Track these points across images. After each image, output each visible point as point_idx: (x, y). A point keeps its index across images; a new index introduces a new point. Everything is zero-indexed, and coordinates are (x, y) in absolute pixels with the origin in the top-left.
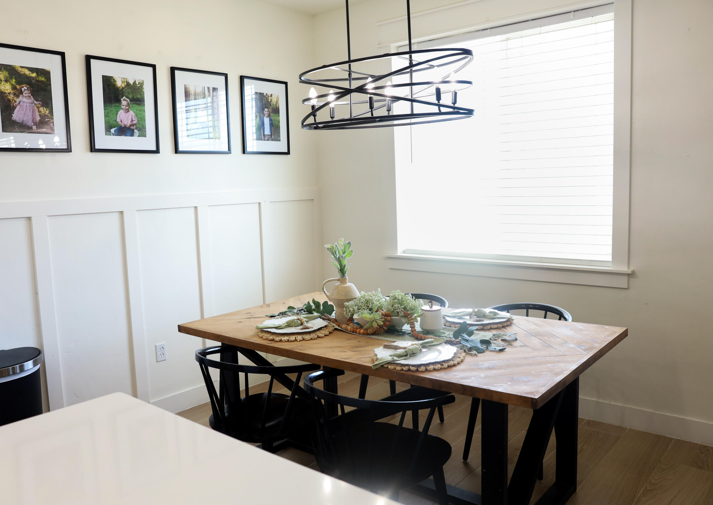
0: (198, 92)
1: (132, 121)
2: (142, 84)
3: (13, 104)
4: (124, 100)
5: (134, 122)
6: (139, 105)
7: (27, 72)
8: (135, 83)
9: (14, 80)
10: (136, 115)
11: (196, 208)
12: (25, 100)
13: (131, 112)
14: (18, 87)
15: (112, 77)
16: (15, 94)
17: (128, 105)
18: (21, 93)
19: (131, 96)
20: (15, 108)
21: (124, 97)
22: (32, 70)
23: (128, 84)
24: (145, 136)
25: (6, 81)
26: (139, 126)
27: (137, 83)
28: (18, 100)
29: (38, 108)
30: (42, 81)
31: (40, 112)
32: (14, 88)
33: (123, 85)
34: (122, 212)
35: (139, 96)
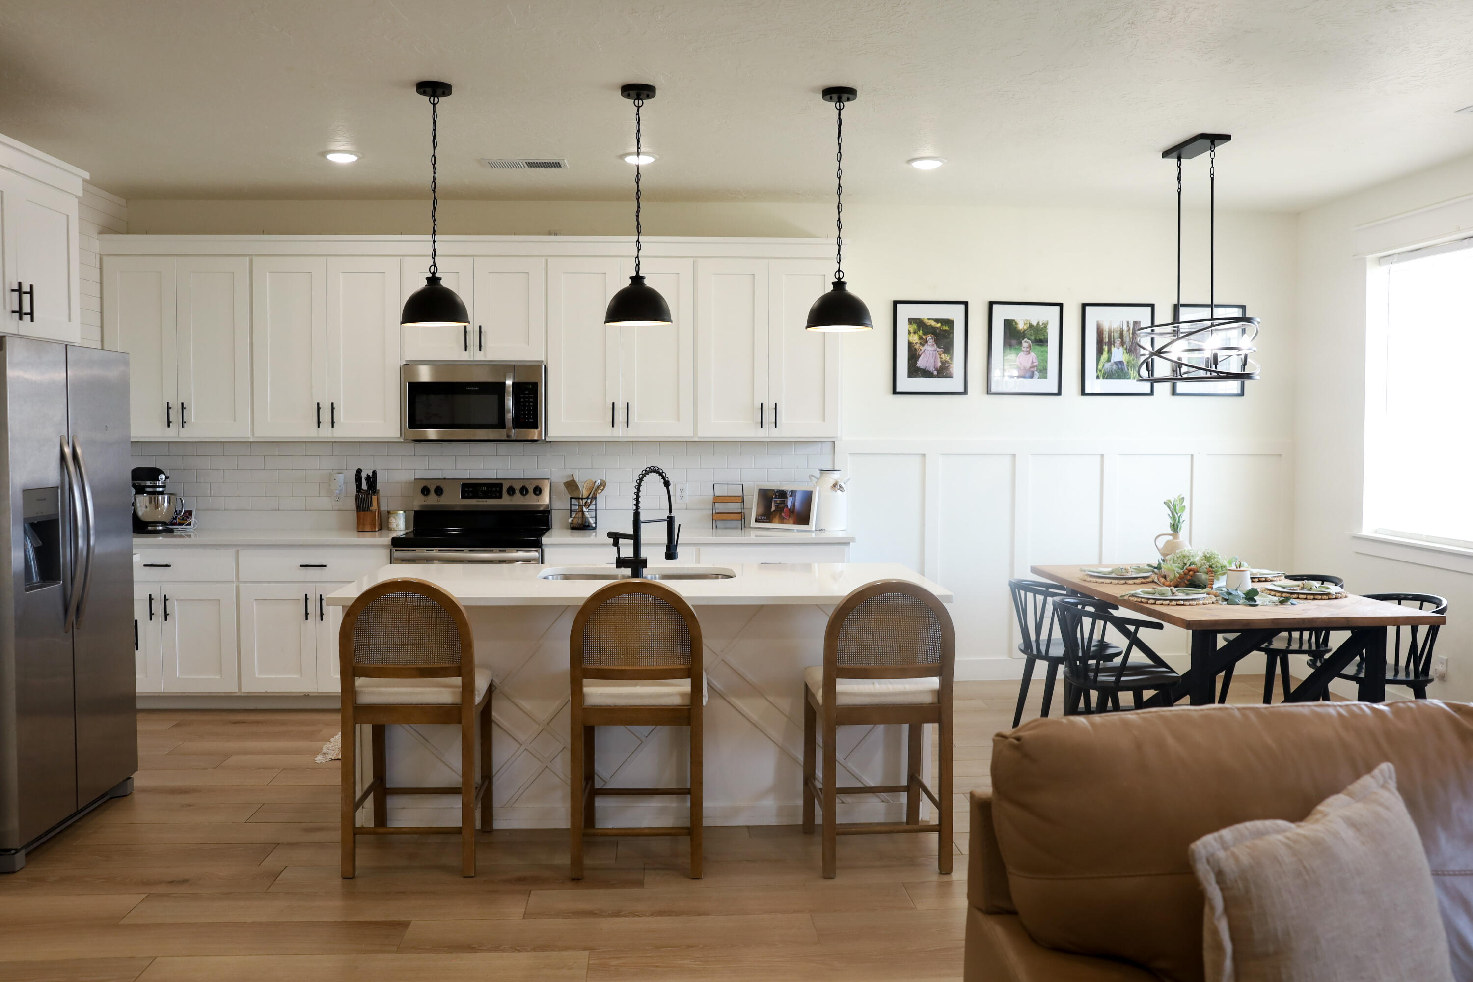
0: (1106, 327)
1: (1033, 362)
2: (1046, 325)
3: (919, 352)
4: (1025, 342)
5: (1035, 364)
6: (1041, 346)
7: (933, 323)
8: (1038, 324)
9: (921, 331)
10: (1038, 357)
11: (1102, 456)
12: (929, 348)
13: (1032, 354)
14: (924, 337)
15: (1014, 320)
16: (921, 344)
17: (1030, 346)
18: (926, 342)
19: (1033, 338)
20: (920, 356)
21: (1026, 339)
22: (937, 321)
23: (1031, 326)
24: (1046, 378)
25: (915, 333)
26: (1039, 368)
27: (1041, 324)
28: (923, 349)
29: (940, 354)
30: (945, 331)
31: (941, 358)
32: (921, 338)
33: (1025, 327)
34: (1014, 455)
35: (1042, 337)
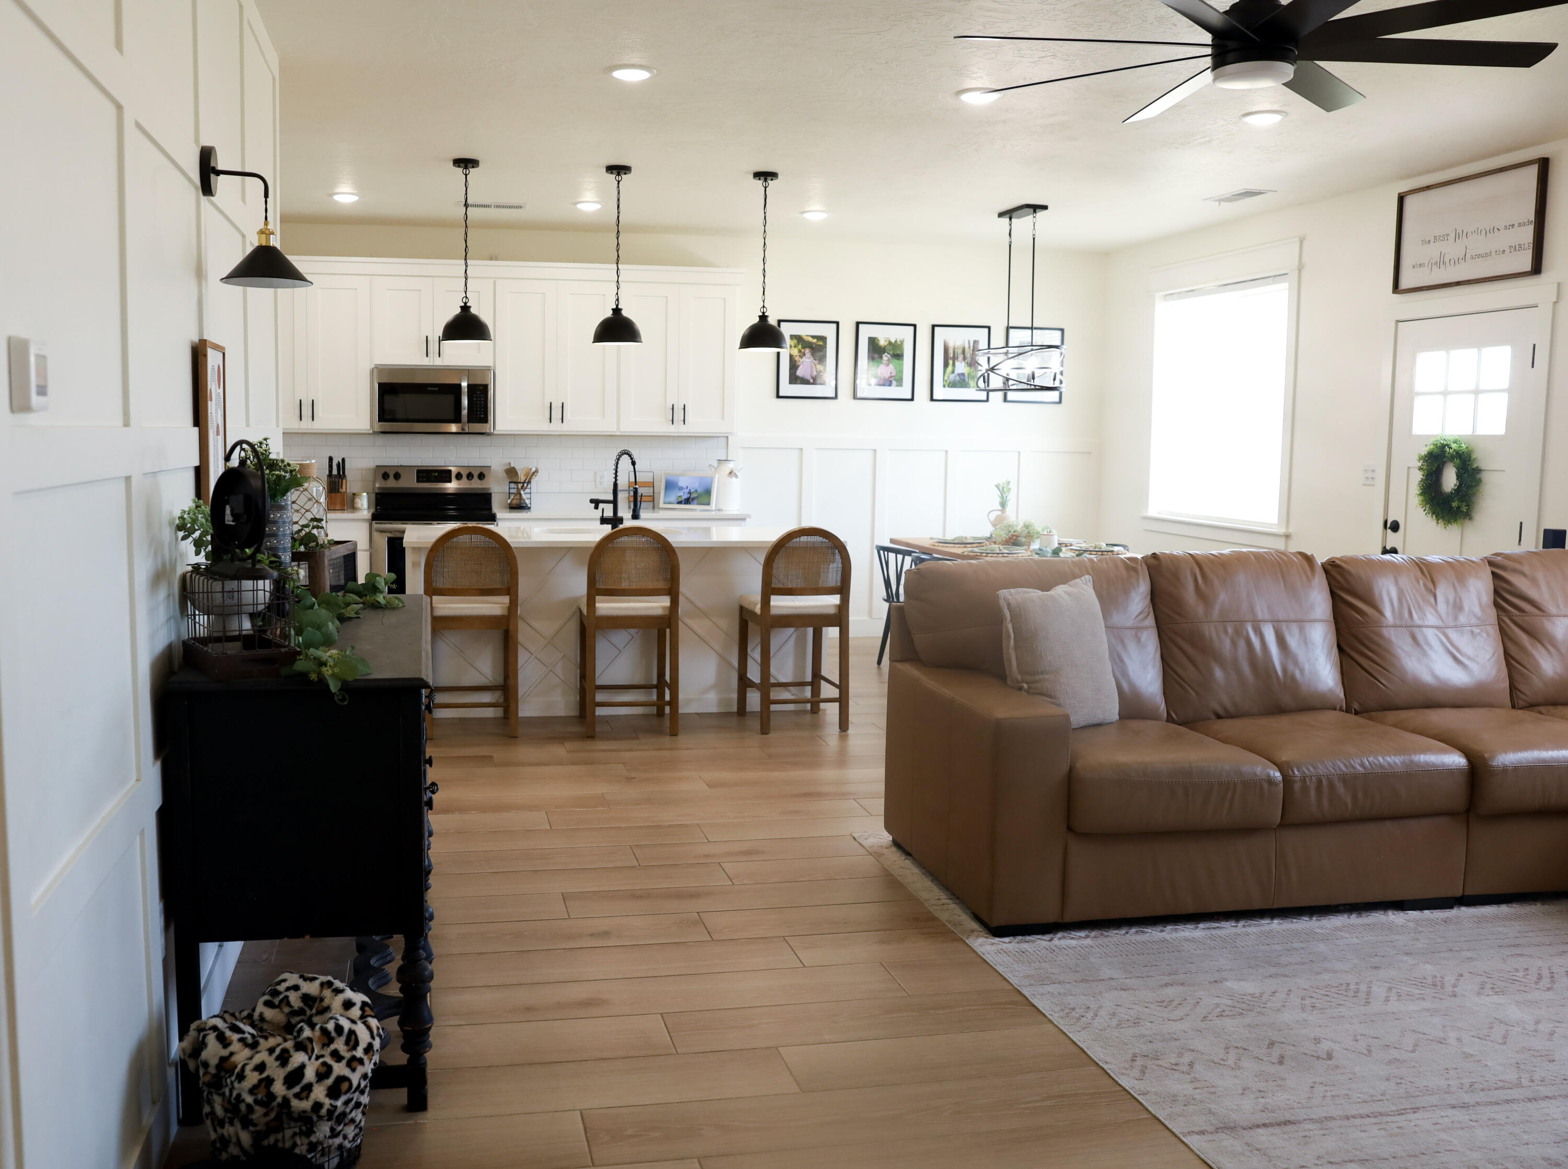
0: (951, 345)
1: (891, 373)
2: (902, 342)
3: (798, 363)
4: (886, 356)
5: (893, 375)
6: (898, 359)
7: (810, 339)
8: (896, 341)
9: (800, 346)
10: (895, 368)
11: (947, 451)
12: (807, 360)
13: (891, 366)
14: (803, 350)
15: (876, 338)
16: (800, 356)
17: (889, 360)
18: (804, 354)
19: (891, 353)
20: (799, 366)
21: (886, 354)
22: (814, 337)
23: (890, 343)
24: (901, 385)
25: (795, 347)
26: (897, 378)
27: (898, 341)
28: (801, 360)
29: (815, 365)
30: (820, 345)
31: (816, 368)
32: (800, 351)
33: (886, 344)
34: (875, 450)
35: (899, 352)
